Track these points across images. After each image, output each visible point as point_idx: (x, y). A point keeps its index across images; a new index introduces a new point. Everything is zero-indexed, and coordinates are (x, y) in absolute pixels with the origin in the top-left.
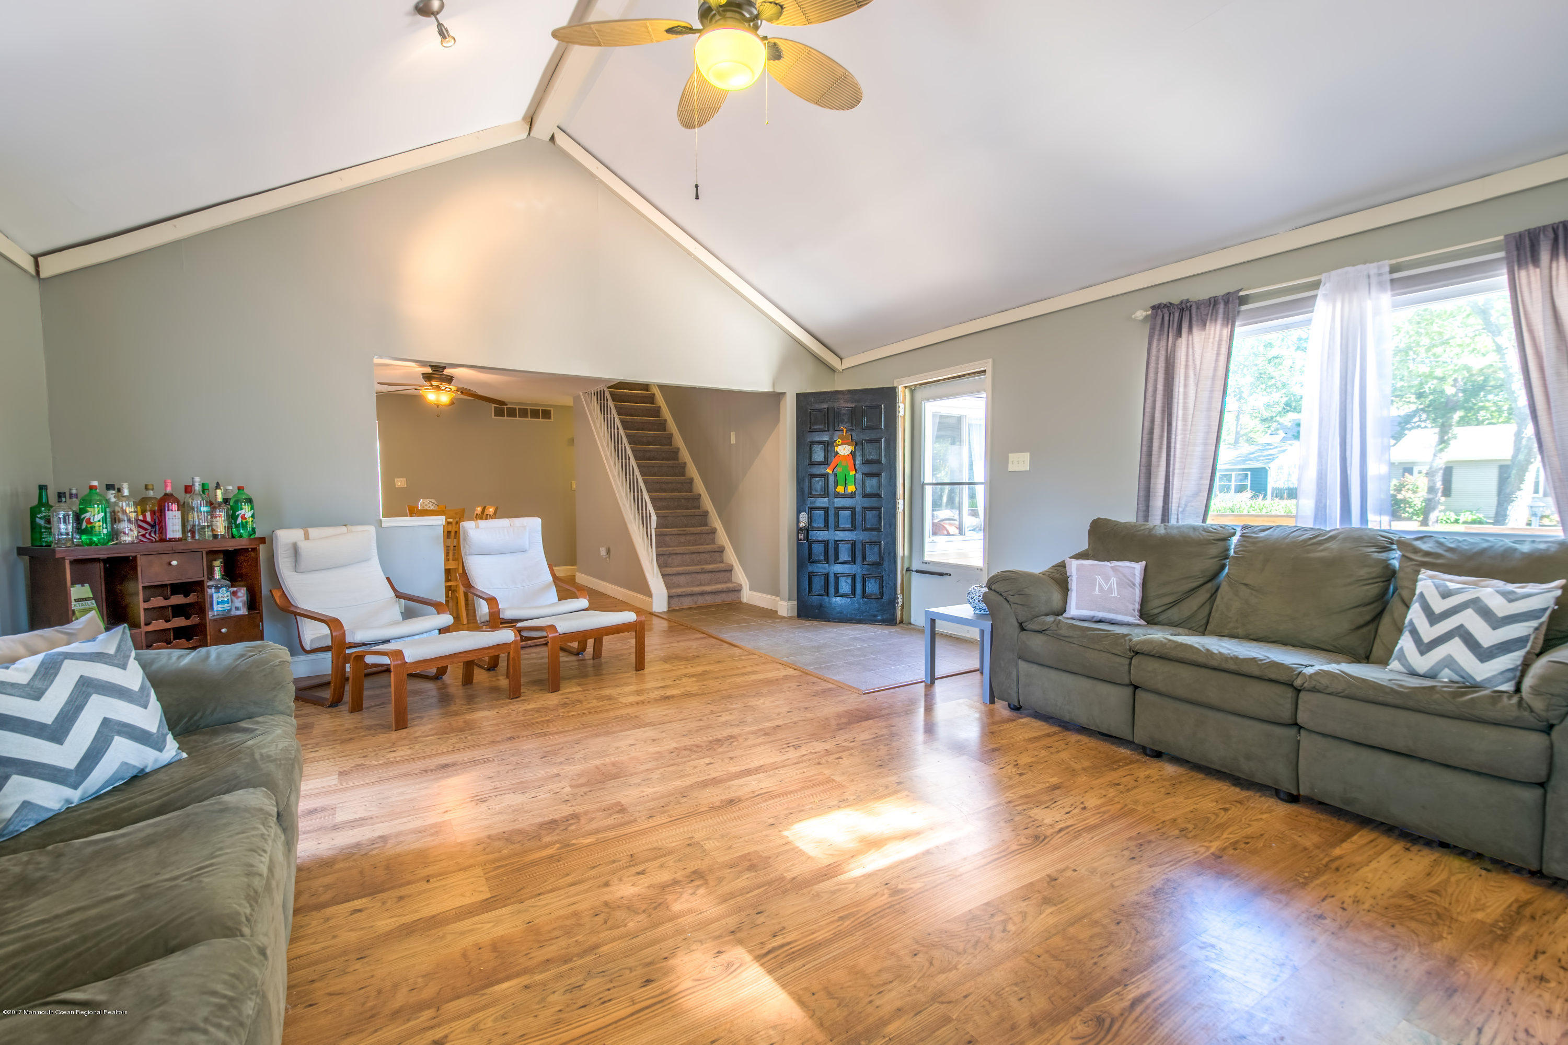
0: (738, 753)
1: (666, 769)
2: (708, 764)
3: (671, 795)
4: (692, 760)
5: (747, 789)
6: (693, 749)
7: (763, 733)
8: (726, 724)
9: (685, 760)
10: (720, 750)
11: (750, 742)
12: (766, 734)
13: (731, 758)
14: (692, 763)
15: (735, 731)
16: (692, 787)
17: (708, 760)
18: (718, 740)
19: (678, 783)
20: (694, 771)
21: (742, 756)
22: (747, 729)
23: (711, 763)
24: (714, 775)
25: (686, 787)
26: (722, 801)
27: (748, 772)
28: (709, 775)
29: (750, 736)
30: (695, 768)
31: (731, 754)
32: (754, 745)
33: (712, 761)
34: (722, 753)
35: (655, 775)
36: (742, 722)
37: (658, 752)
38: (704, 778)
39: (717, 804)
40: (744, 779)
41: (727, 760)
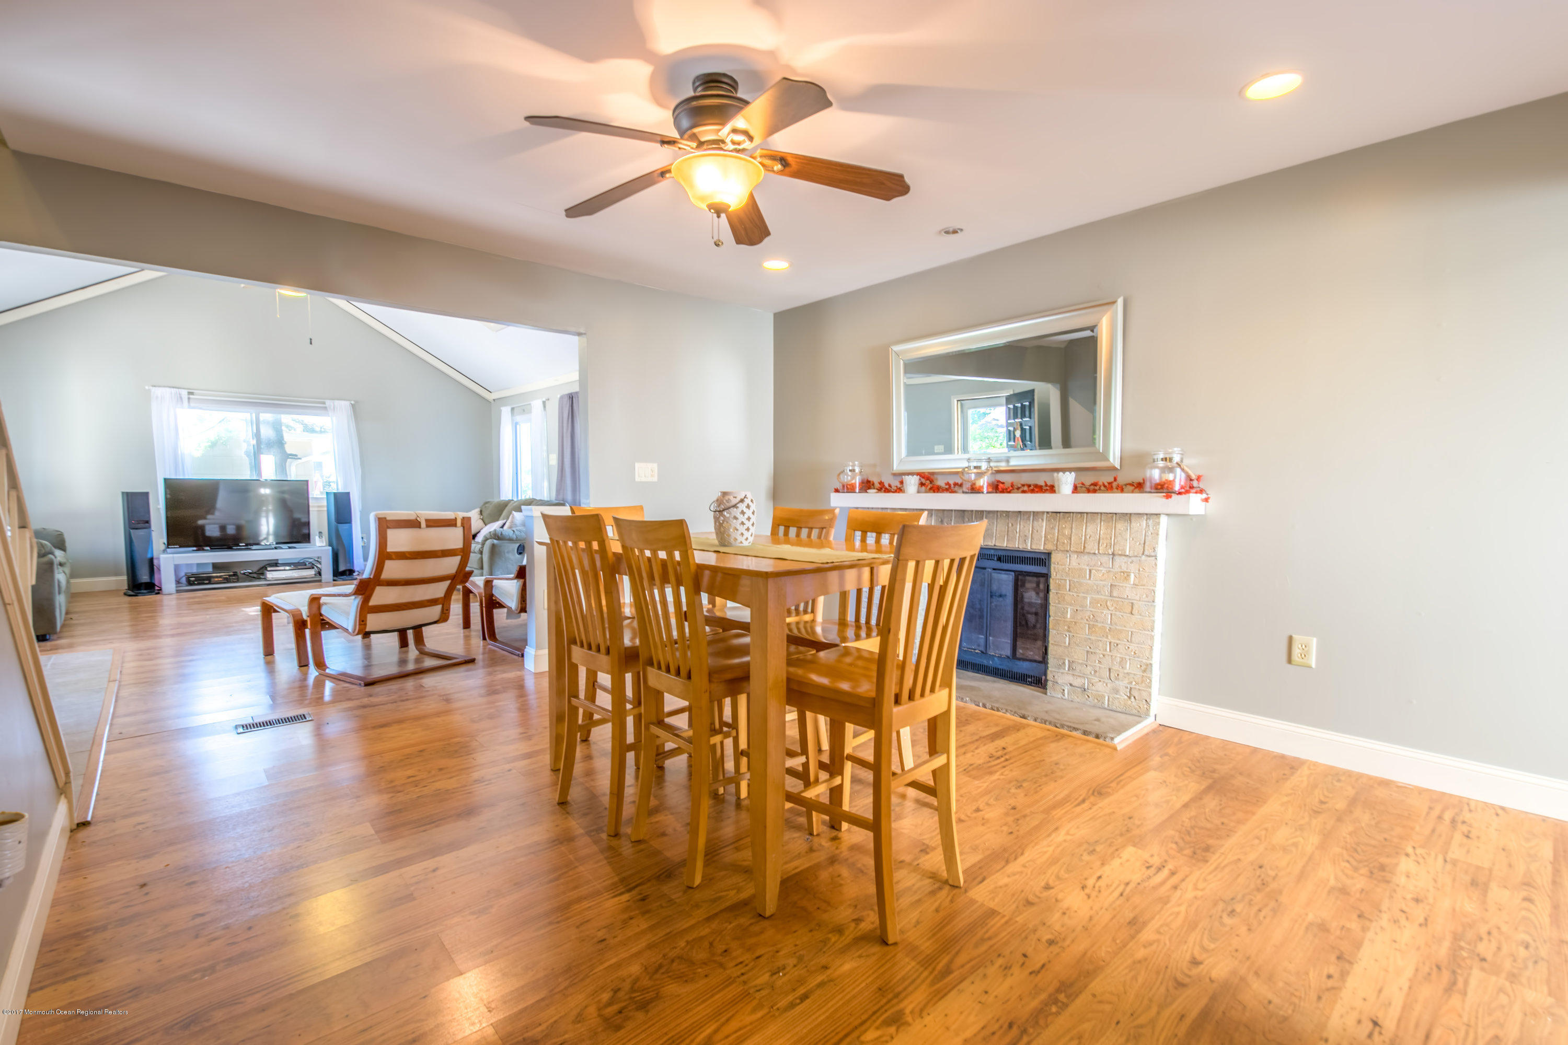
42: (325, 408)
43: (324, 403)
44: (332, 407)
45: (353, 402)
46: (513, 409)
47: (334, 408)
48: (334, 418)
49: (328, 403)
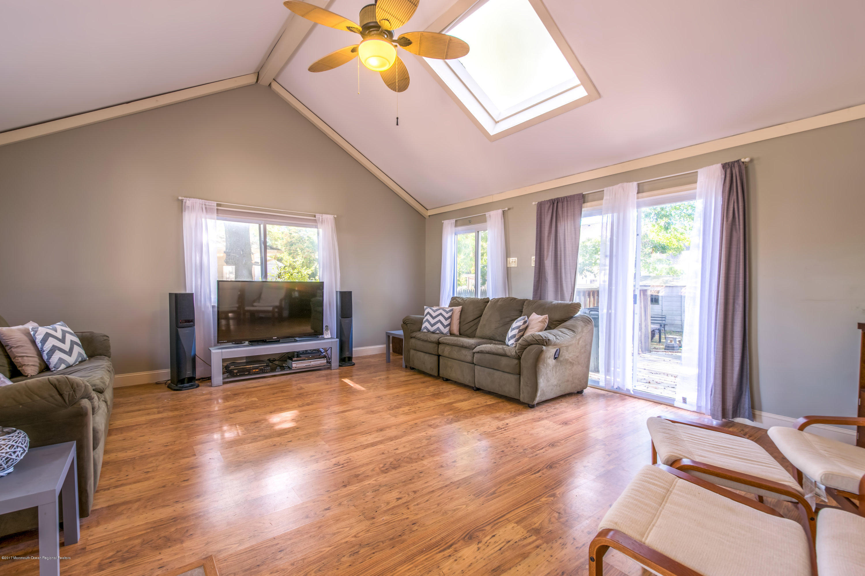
0: (379, 458)
1: (421, 445)
2: (397, 449)
3: (412, 432)
4: (408, 451)
5: (373, 436)
6: (410, 460)
7: (360, 477)
8: (391, 487)
9: (412, 452)
10: (391, 460)
11: (371, 467)
12: (357, 476)
13: (383, 453)
14: (407, 449)
15: (383, 479)
16: (402, 436)
17: (398, 452)
18: (395, 468)
19: (411, 438)
20: (404, 445)
21: (376, 456)
22: (372, 481)
23: (395, 449)
24: (392, 443)
25: (405, 436)
26: (385, 430)
27: (373, 445)
28: (395, 443)
29: (370, 474)
30: (404, 447)
31: (384, 456)
32: (367, 464)
33: (395, 451)
34: (389, 457)
35: (425, 442)
36: (376, 490)
37: (432, 456)
38: (397, 441)
39: (388, 429)
40: (375, 441)
41: (386, 452)
42: (315, 221)
43: (315, 217)
44: (321, 220)
45: (335, 216)
46: (456, 221)
47: (322, 220)
48: (321, 231)
49: (318, 216)
